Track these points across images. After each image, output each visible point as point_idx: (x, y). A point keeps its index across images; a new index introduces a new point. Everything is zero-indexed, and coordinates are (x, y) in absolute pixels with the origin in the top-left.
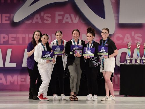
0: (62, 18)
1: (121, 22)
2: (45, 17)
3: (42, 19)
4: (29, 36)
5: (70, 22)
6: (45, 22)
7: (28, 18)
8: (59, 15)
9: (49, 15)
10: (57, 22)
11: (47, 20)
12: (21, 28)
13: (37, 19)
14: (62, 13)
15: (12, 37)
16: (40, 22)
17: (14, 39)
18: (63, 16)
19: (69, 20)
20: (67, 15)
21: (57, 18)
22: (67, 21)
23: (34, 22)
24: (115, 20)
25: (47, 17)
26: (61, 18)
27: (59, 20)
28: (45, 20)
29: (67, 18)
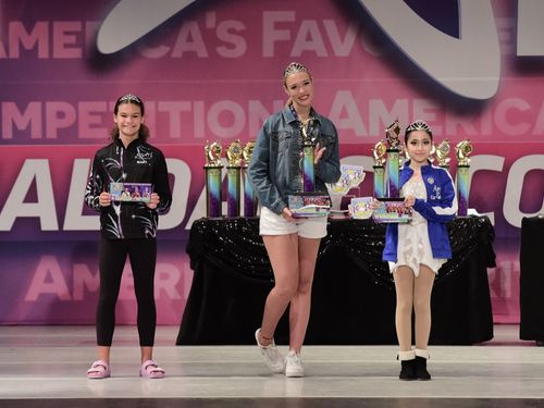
0: (289, 38)
1: (522, 51)
2: (222, 34)
3: (211, 39)
4: (157, 106)
5: (322, 52)
6: (222, 51)
7: (152, 38)
8: (279, 26)
9: (239, 26)
10: (268, 51)
11: (231, 46)
12: (127, 80)
13: (190, 39)
14: (290, 16)
15: (91, 113)
16: (203, 53)
17: (98, 120)
18: (293, 28)
19: (317, 45)
20: (309, 25)
21: (270, 37)
22: (309, 46)
23: (177, 54)
24: (501, 42)
25: (232, 31)
26: (284, 35)
27: (277, 43)
28: (221, 43)
29: (309, 38)
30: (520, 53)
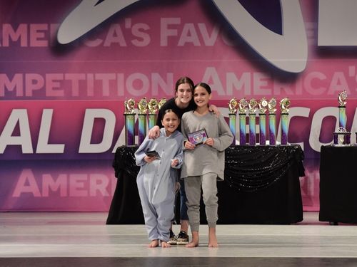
0: (176, 35)
1: (321, 43)
2: (135, 31)
3: (128, 35)
4: (94, 77)
5: (197, 43)
6: (135, 42)
7: (92, 34)
8: (170, 27)
9: (146, 27)
10: (164, 43)
11: (141, 39)
12: (76, 59)
13: (115, 35)
14: (177, 21)
15: (54, 81)
16: (123, 44)
17: (57, 85)
18: (179, 28)
19: (194, 39)
20: (189, 27)
21: (165, 34)
22: (189, 40)
23: (107, 44)
24: (308, 37)
25: (141, 30)
26: (174, 32)
27: (169, 38)
28: (135, 38)
29: (189, 34)
30: (319, 44)
